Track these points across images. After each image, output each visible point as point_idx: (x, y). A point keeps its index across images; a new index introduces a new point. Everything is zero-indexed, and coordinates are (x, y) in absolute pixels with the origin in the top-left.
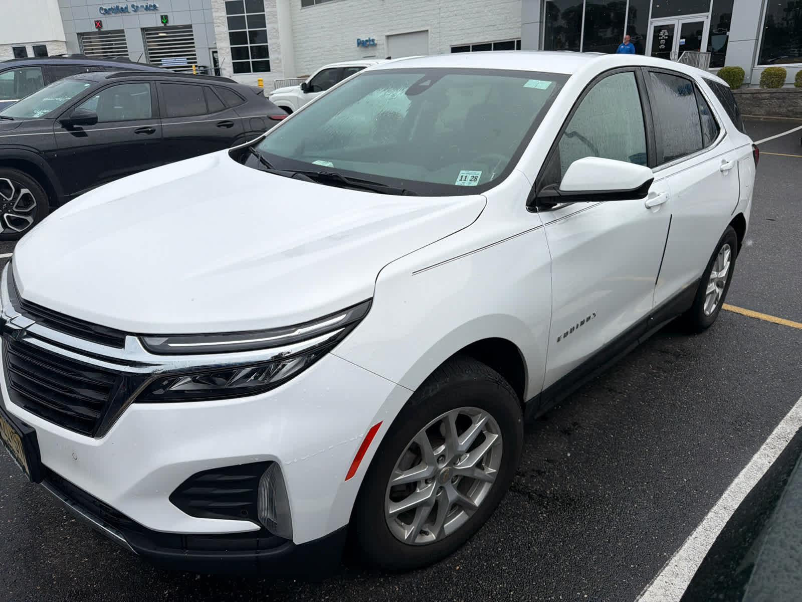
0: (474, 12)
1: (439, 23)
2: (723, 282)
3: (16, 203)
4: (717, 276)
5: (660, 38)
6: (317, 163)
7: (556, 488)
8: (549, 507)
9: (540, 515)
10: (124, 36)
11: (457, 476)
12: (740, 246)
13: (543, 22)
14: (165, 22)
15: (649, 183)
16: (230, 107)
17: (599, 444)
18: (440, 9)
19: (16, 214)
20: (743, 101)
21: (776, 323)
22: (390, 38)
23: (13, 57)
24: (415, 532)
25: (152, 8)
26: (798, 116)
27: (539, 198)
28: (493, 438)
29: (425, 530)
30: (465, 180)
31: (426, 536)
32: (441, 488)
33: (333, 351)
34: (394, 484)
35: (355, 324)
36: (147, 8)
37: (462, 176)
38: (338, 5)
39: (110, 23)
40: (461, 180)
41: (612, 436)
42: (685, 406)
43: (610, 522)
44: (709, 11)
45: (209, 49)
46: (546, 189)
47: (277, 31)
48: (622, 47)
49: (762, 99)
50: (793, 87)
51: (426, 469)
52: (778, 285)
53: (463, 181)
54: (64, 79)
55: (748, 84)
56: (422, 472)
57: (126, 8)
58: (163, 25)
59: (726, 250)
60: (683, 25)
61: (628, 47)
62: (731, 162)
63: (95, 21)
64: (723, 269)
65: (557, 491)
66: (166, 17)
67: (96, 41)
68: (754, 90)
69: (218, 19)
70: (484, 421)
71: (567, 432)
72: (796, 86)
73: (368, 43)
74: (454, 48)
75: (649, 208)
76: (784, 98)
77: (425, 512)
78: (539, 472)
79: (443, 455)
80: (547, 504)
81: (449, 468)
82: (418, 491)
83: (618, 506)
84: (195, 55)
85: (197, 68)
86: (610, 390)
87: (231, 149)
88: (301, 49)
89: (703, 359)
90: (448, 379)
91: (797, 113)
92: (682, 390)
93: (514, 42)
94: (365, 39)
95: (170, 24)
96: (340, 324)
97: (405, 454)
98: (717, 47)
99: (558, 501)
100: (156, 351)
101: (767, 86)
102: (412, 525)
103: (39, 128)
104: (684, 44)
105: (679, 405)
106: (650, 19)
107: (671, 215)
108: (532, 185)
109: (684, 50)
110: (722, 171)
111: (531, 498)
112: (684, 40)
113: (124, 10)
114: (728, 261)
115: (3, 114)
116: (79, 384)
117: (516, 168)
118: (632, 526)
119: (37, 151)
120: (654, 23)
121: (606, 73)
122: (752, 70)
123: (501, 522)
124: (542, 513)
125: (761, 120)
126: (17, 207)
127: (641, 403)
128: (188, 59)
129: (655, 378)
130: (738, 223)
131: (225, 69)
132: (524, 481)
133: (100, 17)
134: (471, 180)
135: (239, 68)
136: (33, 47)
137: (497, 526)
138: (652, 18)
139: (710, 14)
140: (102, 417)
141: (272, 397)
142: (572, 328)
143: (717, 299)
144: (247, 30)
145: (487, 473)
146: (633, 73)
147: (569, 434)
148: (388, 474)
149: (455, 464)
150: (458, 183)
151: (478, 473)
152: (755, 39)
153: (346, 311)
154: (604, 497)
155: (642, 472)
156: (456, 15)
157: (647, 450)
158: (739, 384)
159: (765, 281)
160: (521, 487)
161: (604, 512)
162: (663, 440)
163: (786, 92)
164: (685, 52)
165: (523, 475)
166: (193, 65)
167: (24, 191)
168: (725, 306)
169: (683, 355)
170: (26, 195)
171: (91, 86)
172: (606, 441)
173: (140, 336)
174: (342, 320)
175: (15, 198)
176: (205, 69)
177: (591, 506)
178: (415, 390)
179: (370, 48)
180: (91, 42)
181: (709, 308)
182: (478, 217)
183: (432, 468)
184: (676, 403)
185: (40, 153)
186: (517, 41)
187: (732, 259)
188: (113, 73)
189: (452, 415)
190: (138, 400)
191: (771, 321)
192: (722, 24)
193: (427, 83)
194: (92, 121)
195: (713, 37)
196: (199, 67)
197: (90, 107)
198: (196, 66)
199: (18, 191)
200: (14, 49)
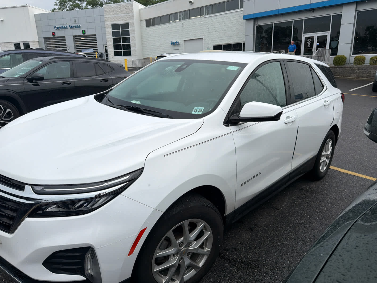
0: (223, 30)
1: (208, 35)
2: (329, 156)
3: (4, 116)
4: (325, 154)
5: (307, 42)
6: (133, 102)
7: (243, 257)
8: (238, 267)
9: (234, 271)
10: (65, 39)
11: (190, 252)
12: (337, 140)
13: (255, 35)
14: (84, 33)
15: (280, 113)
16: (107, 73)
17: (265, 235)
18: (208, 29)
19: (4, 121)
20: (346, 71)
21: (355, 176)
22: (186, 41)
23: (14, 49)
24: (169, 279)
25: (78, 27)
26: (372, 78)
27: (230, 120)
28: (208, 234)
29: (174, 279)
30: (196, 111)
31: (174, 282)
32: (182, 258)
33: (122, 194)
34: (156, 257)
35: (133, 180)
36: (76, 27)
37: (195, 110)
38: (162, 26)
39: (59, 34)
40: (194, 111)
41: (272, 231)
42: (308, 216)
43: (267, 274)
44: (329, 31)
45: (104, 45)
46: (233, 116)
47: (135, 37)
48: (291, 46)
49: (355, 70)
50: (369, 64)
51: (173, 250)
52: (357, 158)
53: (195, 112)
54: (31, 60)
55: (349, 63)
56: (171, 251)
57: (67, 27)
58: (83, 34)
59: (329, 141)
60: (318, 36)
61: (293, 46)
62: (329, 101)
63: (52, 32)
64: (328, 150)
65: (243, 258)
66: (85, 31)
67: (52, 41)
68: (351, 66)
69: (108, 32)
70: (202, 225)
71: (251, 229)
72: (370, 64)
73: (176, 43)
74: (215, 46)
75: (286, 123)
76: (364, 70)
77: (174, 269)
78: (235, 249)
79: (182, 243)
80: (238, 265)
81: (186, 248)
82: (170, 260)
83: (272, 266)
84: (97, 48)
85: (98, 54)
86: (274, 208)
87: (96, 94)
88: (145, 46)
89: (319, 193)
90: (183, 205)
91: (371, 77)
92: (308, 208)
93: (242, 43)
94: (174, 42)
95: (86, 34)
96: (126, 180)
97: (163, 242)
98: (334, 46)
99: (243, 264)
100: (38, 193)
101: (357, 64)
102: (167, 276)
103: (17, 82)
104: (319, 45)
105: (306, 216)
106: (303, 34)
107: (298, 127)
108: (226, 114)
109: (319, 48)
110: (325, 106)
111: (230, 262)
112: (319, 43)
113: (66, 28)
114: (331, 146)
115: (1, 75)
116: (5, 208)
117: (219, 106)
118: (277, 277)
119: (15, 92)
120: (305, 36)
121: (265, 63)
122: (350, 57)
123: (214, 274)
124: (234, 270)
125: (355, 79)
126: (5, 118)
127: (288, 214)
128: (94, 50)
129: (296, 202)
130: (335, 129)
131: (110, 54)
132: (228, 254)
133: (54, 30)
134: (199, 112)
135: (117, 54)
136: (23, 43)
137: (212, 276)
138: (304, 33)
139: (330, 32)
140: (13, 224)
141: (91, 216)
142: (248, 179)
143: (326, 164)
144: (121, 37)
145: (205, 251)
146: (279, 62)
147: (252, 230)
148: (153, 252)
149: (188, 246)
150: (193, 113)
151: (200, 251)
152: (351, 43)
153: (130, 174)
154: (265, 262)
155: (285, 249)
156: (215, 32)
157: (288, 238)
158: (335, 206)
159: (352, 155)
160: (226, 256)
161: (264, 269)
162: (296, 233)
163: (366, 67)
164: (319, 49)
165: (228, 251)
166: (96, 52)
167: (8, 110)
168: (331, 167)
169: (310, 191)
170: (9, 112)
171: (42, 63)
172: (269, 233)
173: (31, 185)
174: (127, 178)
175: (3, 114)
176: (102, 54)
177: (258, 267)
178: (164, 212)
179: (177, 46)
180: (50, 42)
181: (323, 169)
182: (199, 129)
183: (176, 249)
184: (305, 215)
185: (16, 93)
186: (243, 43)
187: (333, 146)
188: (53, 57)
189: (186, 223)
190: (29, 216)
191: (353, 175)
192: (336, 37)
193: (185, 67)
194: (42, 79)
195: (332, 42)
196: (99, 53)
197: (41, 73)
198: (97, 53)
199: (5, 110)
200: (15, 45)
